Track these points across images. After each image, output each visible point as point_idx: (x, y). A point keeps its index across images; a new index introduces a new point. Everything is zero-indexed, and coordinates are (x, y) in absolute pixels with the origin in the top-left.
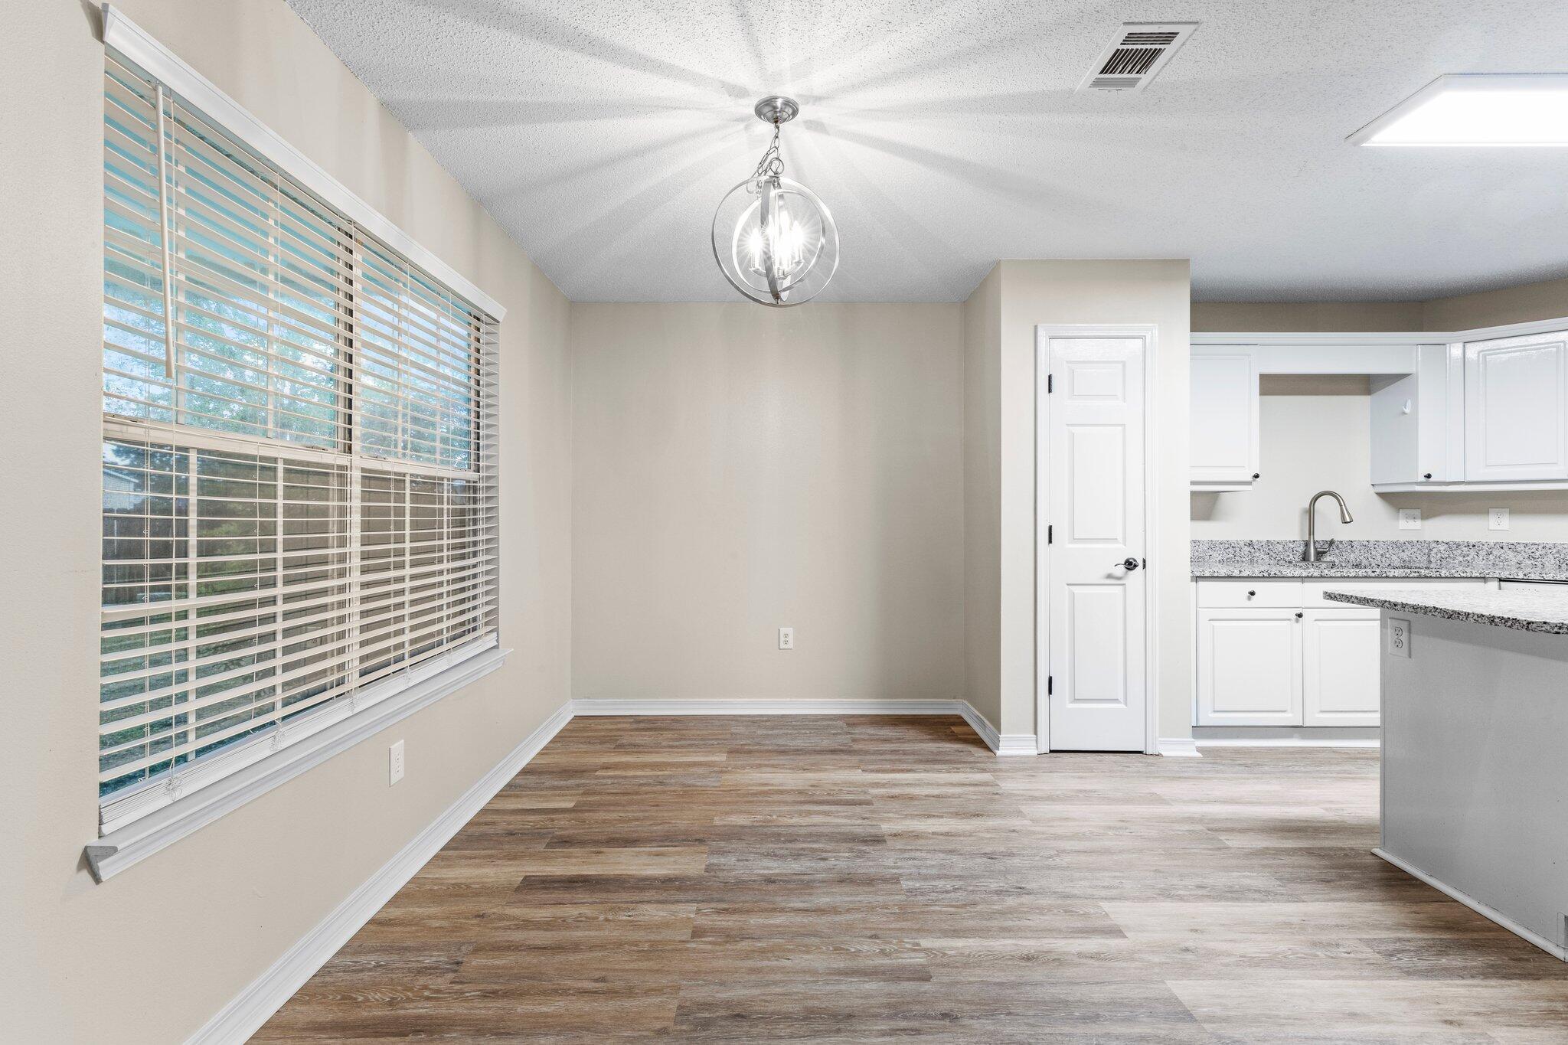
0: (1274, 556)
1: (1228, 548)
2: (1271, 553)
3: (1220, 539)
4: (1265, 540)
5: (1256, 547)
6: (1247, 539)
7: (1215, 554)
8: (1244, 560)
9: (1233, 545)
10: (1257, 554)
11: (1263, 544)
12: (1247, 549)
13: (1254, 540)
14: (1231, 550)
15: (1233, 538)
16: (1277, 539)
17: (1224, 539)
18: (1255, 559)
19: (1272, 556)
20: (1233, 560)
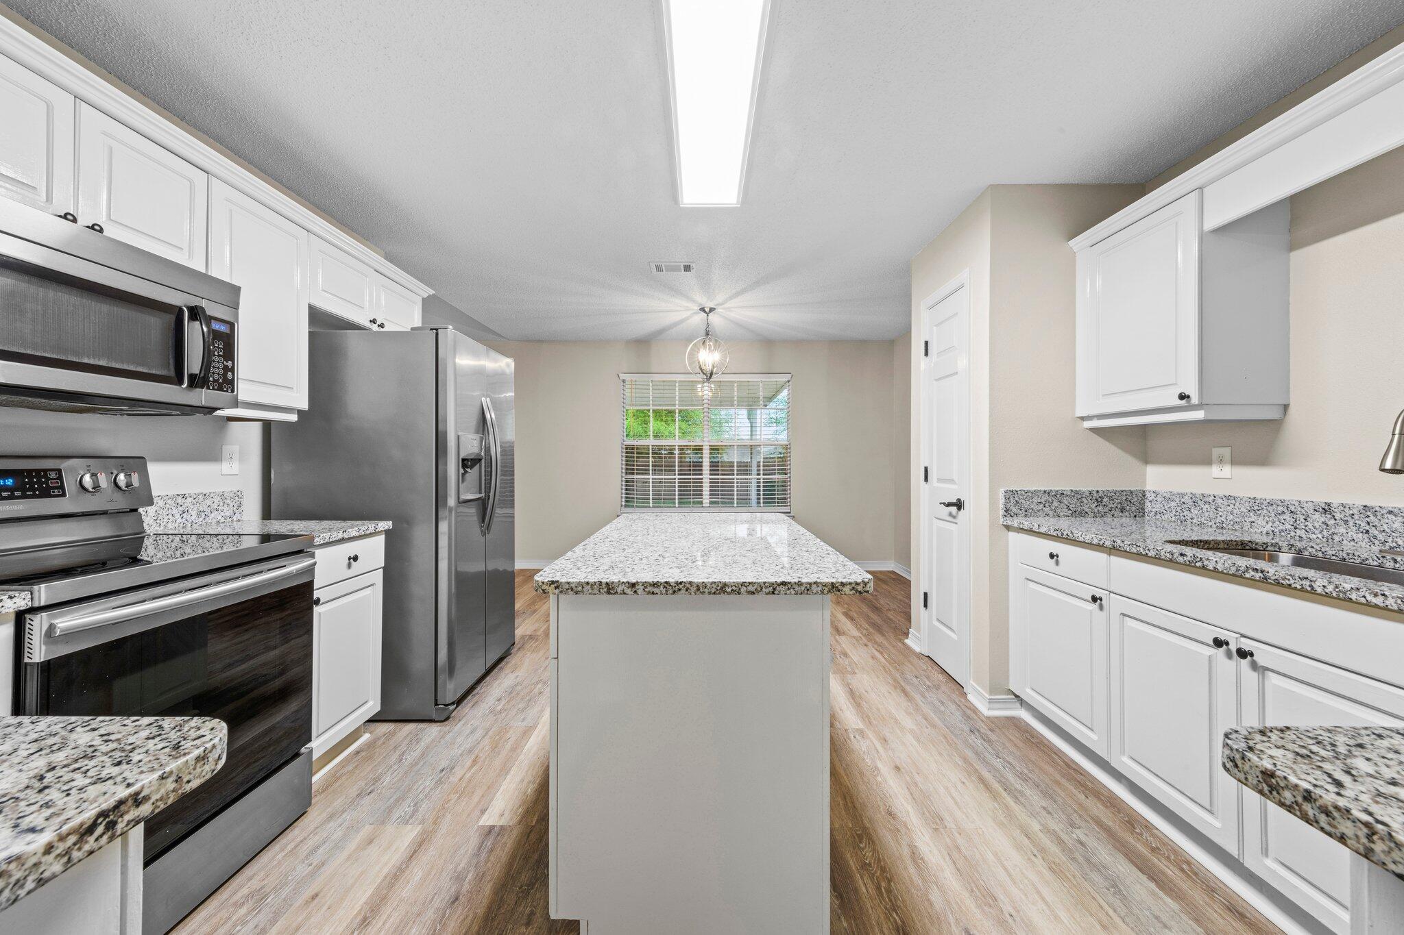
0: (1381, 537)
1: (1283, 512)
2: (1373, 531)
3: (1269, 496)
4: (1359, 501)
5: (1338, 516)
6: (1321, 499)
7: (1260, 521)
8: (1315, 536)
9: (1292, 508)
10: (1342, 530)
11: (1355, 511)
12: (1318, 518)
13: (1335, 501)
14: (1287, 516)
15: (1291, 496)
16: (1390, 504)
17: (1276, 496)
18: (1337, 538)
19: (1375, 537)
20: (1293, 534)
